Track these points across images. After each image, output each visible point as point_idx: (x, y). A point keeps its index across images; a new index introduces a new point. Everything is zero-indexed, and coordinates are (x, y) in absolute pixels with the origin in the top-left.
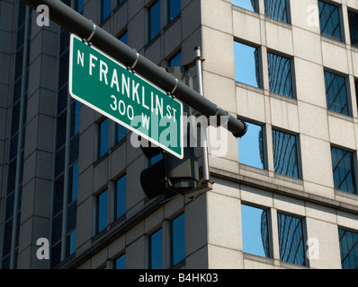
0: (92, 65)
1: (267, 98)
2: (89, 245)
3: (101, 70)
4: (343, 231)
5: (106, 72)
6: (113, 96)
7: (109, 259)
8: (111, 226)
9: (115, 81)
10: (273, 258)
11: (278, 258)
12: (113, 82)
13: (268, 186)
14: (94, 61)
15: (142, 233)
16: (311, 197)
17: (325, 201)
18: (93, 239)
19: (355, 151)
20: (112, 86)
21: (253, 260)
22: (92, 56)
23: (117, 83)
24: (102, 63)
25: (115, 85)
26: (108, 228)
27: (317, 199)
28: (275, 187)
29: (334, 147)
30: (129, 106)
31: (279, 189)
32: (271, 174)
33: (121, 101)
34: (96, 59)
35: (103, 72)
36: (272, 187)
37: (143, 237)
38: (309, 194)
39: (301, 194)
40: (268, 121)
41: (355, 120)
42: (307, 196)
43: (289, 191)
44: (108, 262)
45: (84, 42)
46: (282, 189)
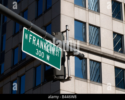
0: (30, 38)
1: (87, 12)
2: (10, 70)
3: (33, 40)
4: (117, 68)
5: (35, 40)
6: (37, 49)
7: (18, 77)
8: (20, 62)
9: (38, 44)
10: (87, 79)
11: (89, 79)
12: (37, 44)
13: (86, 49)
14: (31, 37)
15: (33, 66)
16: (104, 54)
17: (110, 56)
18: (11, 68)
19: (123, 35)
20: (37, 46)
21: (79, 80)
22: (30, 35)
23: (39, 44)
24: (34, 37)
25: (38, 45)
26: (18, 64)
27: (106, 55)
28: (89, 50)
29: (114, 33)
30: (43, 52)
31: (91, 50)
32: (88, 44)
33: (40, 51)
34: (32, 36)
35: (34, 40)
36: (88, 49)
37: (33, 68)
38: (103, 53)
39: (100, 53)
40: (87, 22)
41: (124, 22)
42: (102, 54)
43: (95, 51)
44: (18, 78)
45: (28, 30)
46: (92, 51)
